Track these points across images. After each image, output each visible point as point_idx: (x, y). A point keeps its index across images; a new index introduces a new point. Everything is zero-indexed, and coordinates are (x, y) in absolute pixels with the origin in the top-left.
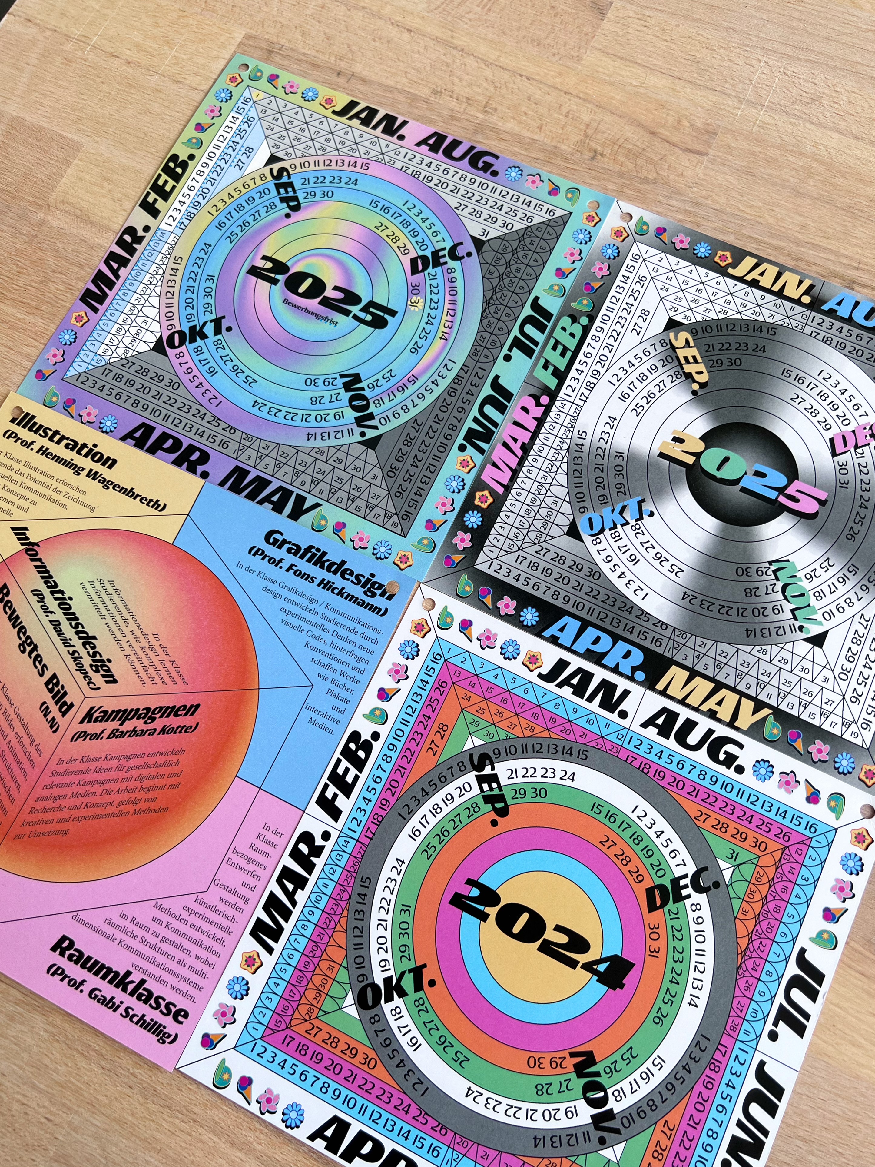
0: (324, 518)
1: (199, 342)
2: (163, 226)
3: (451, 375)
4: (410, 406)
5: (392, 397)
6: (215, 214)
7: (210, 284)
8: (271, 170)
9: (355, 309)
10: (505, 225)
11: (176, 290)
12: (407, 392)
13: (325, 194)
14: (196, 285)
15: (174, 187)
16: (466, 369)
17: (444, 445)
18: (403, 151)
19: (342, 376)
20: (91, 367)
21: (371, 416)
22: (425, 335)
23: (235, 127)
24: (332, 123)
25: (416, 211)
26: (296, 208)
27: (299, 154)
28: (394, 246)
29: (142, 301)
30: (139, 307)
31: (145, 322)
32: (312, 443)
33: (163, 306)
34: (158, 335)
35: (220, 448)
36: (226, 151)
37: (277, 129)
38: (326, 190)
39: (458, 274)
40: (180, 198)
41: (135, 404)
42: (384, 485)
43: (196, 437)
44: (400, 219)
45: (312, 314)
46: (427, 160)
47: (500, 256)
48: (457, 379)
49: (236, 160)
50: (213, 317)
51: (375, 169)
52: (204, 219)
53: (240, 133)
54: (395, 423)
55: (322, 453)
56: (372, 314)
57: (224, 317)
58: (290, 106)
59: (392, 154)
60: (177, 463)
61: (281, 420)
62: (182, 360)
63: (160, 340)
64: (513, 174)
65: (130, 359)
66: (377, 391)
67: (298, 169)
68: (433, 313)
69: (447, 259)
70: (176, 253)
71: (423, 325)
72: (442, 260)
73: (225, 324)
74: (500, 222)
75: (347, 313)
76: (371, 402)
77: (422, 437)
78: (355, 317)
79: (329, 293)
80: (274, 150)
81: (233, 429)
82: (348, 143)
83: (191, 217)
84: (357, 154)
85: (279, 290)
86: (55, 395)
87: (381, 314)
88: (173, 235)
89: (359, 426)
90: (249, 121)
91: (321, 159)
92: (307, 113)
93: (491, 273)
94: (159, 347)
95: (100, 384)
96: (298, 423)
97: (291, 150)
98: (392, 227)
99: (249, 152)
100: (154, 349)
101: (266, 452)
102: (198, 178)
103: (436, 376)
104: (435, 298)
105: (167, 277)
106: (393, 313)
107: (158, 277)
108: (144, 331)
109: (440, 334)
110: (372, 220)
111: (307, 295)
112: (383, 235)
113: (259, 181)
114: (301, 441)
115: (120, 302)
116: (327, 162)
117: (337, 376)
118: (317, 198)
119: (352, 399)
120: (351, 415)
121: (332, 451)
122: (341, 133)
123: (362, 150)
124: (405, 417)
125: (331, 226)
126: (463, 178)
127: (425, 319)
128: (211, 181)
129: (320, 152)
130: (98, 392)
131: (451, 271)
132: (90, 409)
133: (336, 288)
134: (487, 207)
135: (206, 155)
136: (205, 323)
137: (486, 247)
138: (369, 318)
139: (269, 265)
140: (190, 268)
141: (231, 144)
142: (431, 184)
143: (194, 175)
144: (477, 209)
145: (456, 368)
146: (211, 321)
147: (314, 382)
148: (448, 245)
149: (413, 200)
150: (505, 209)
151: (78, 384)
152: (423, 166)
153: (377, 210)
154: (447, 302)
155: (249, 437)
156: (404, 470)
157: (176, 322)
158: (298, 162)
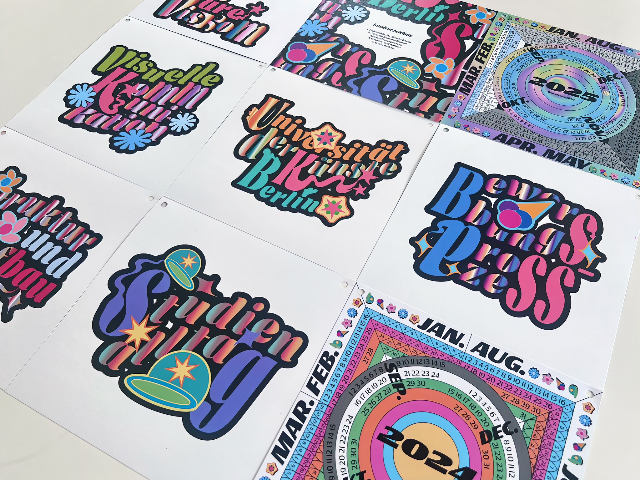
0: (594, 168)
1: (516, 106)
2: (487, 67)
3: (631, 118)
4: (617, 128)
5: (608, 125)
6: (509, 63)
7: (514, 86)
8: (527, 48)
9: (581, 95)
10: (633, 68)
11: (500, 88)
12: (614, 124)
13: (553, 57)
14: (508, 86)
15: (488, 54)
16: (636, 116)
17: (638, 142)
18: (581, 43)
19: (583, 118)
20: (472, 114)
21: (601, 131)
22: (614, 104)
23: (507, 34)
24: (548, 34)
25: (593, 63)
26: (543, 61)
27: (537, 43)
28: (589, 74)
29: (487, 92)
30: (486, 94)
31: (490, 99)
32: (578, 141)
33: (496, 94)
34: (498, 103)
35: (539, 142)
36: (506, 42)
37: (525, 35)
38: (553, 55)
39: (620, 84)
40: (492, 57)
41: (496, 127)
42: (617, 156)
43: (527, 139)
44: (588, 65)
45: (563, 96)
46: (592, 46)
47: (635, 78)
48: (634, 119)
49: (511, 45)
50: (519, 97)
51: (571, 49)
52: (504, 65)
53: (510, 36)
54: (613, 134)
55: (584, 144)
56: (588, 96)
57: (524, 98)
58: (527, 28)
59: (576, 44)
60: (521, 148)
61: (562, 133)
62: (511, 112)
63: (499, 105)
64: (629, 52)
65: (488, 112)
66: (600, 123)
67: (539, 48)
68: (615, 96)
69: (613, 78)
70: (496, 75)
71: (612, 101)
72: (611, 79)
73: (525, 100)
74: (631, 67)
75: (578, 96)
76: (600, 127)
77: (627, 139)
78: (581, 97)
79: (567, 89)
80: (526, 42)
81: (542, 136)
82: (556, 40)
83: (498, 64)
84: (561, 44)
85: (545, 88)
86: (459, 123)
87: (592, 97)
88: (493, 70)
89: (597, 135)
90: (512, 32)
91: (547, 45)
92: (536, 30)
93: (634, 84)
94: (499, 107)
95: (478, 120)
96: (570, 134)
97: (533, 42)
98: (586, 68)
99: (516, 42)
100: (497, 108)
101: (560, 144)
102: (497, 51)
103: (625, 118)
104: (613, 91)
105: (494, 84)
106: (598, 97)
107: (491, 84)
108: (491, 102)
109: (620, 104)
110: (577, 66)
111: (558, 90)
112: (583, 70)
113: (524, 52)
114: (574, 140)
115: (477, 92)
116: (550, 46)
117: (581, 118)
118: (550, 58)
119: (590, 125)
120: (592, 132)
121: (589, 144)
122: (552, 37)
123: (564, 43)
124: (616, 132)
125: (559, 67)
126: (609, 52)
127: (612, 99)
128: (503, 52)
129: (546, 43)
130: (478, 123)
131: (617, 82)
132: (476, 128)
133: (569, 88)
134: (623, 62)
135: (498, 43)
136: (517, 100)
137: (628, 75)
138: (587, 98)
139: (538, 80)
140: (503, 81)
141: (507, 40)
142: (597, 54)
143: (495, 50)
144: (619, 62)
145: (632, 116)
146: (519, 99)
147: (572, 120)
148: (612, 74)
149: (591, 59)
150: (631, 63)
151: (468, 120)
152: (591, 48)
153: (577, 62)
154: (619, 93)
155: (550, 138)
156: (624, 151)
157: (504, 99)
158: (538, 46)
